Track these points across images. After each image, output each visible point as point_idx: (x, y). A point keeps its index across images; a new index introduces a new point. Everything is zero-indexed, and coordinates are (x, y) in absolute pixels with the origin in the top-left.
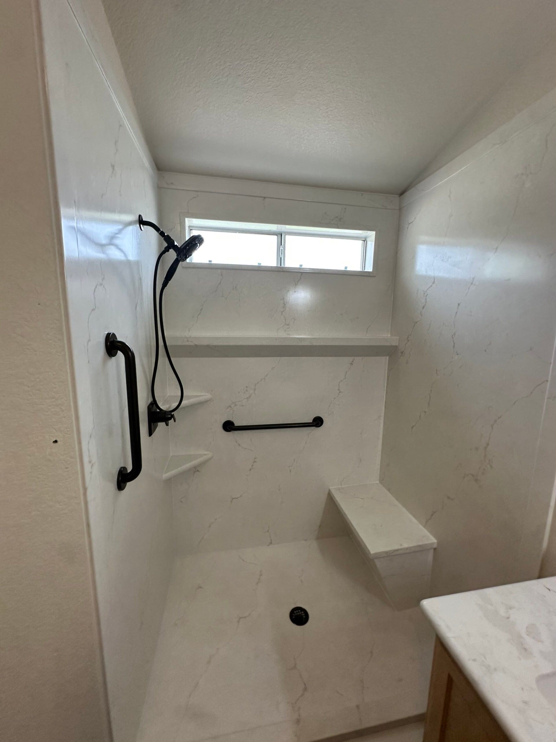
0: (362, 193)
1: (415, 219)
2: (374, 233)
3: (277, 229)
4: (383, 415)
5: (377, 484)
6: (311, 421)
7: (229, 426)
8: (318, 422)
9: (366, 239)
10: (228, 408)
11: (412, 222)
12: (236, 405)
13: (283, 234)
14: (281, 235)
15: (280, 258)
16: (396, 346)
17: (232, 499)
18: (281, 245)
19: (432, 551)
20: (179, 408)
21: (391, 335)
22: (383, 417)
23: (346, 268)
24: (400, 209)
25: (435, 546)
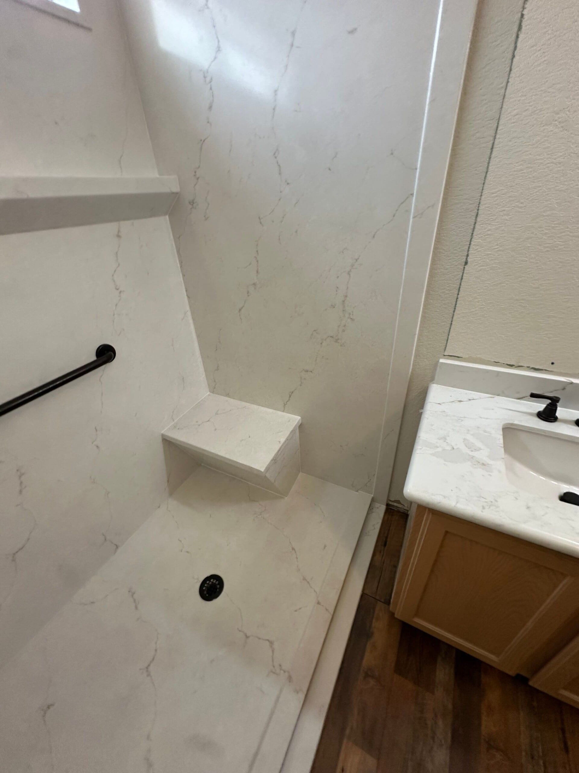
4: (188, 308)
5: (209, 395)
6: (94, 358)
8: (107, 353)
16: (177, 193)
21: (159, 174)
22: (189, 311)
25: (300, 422)
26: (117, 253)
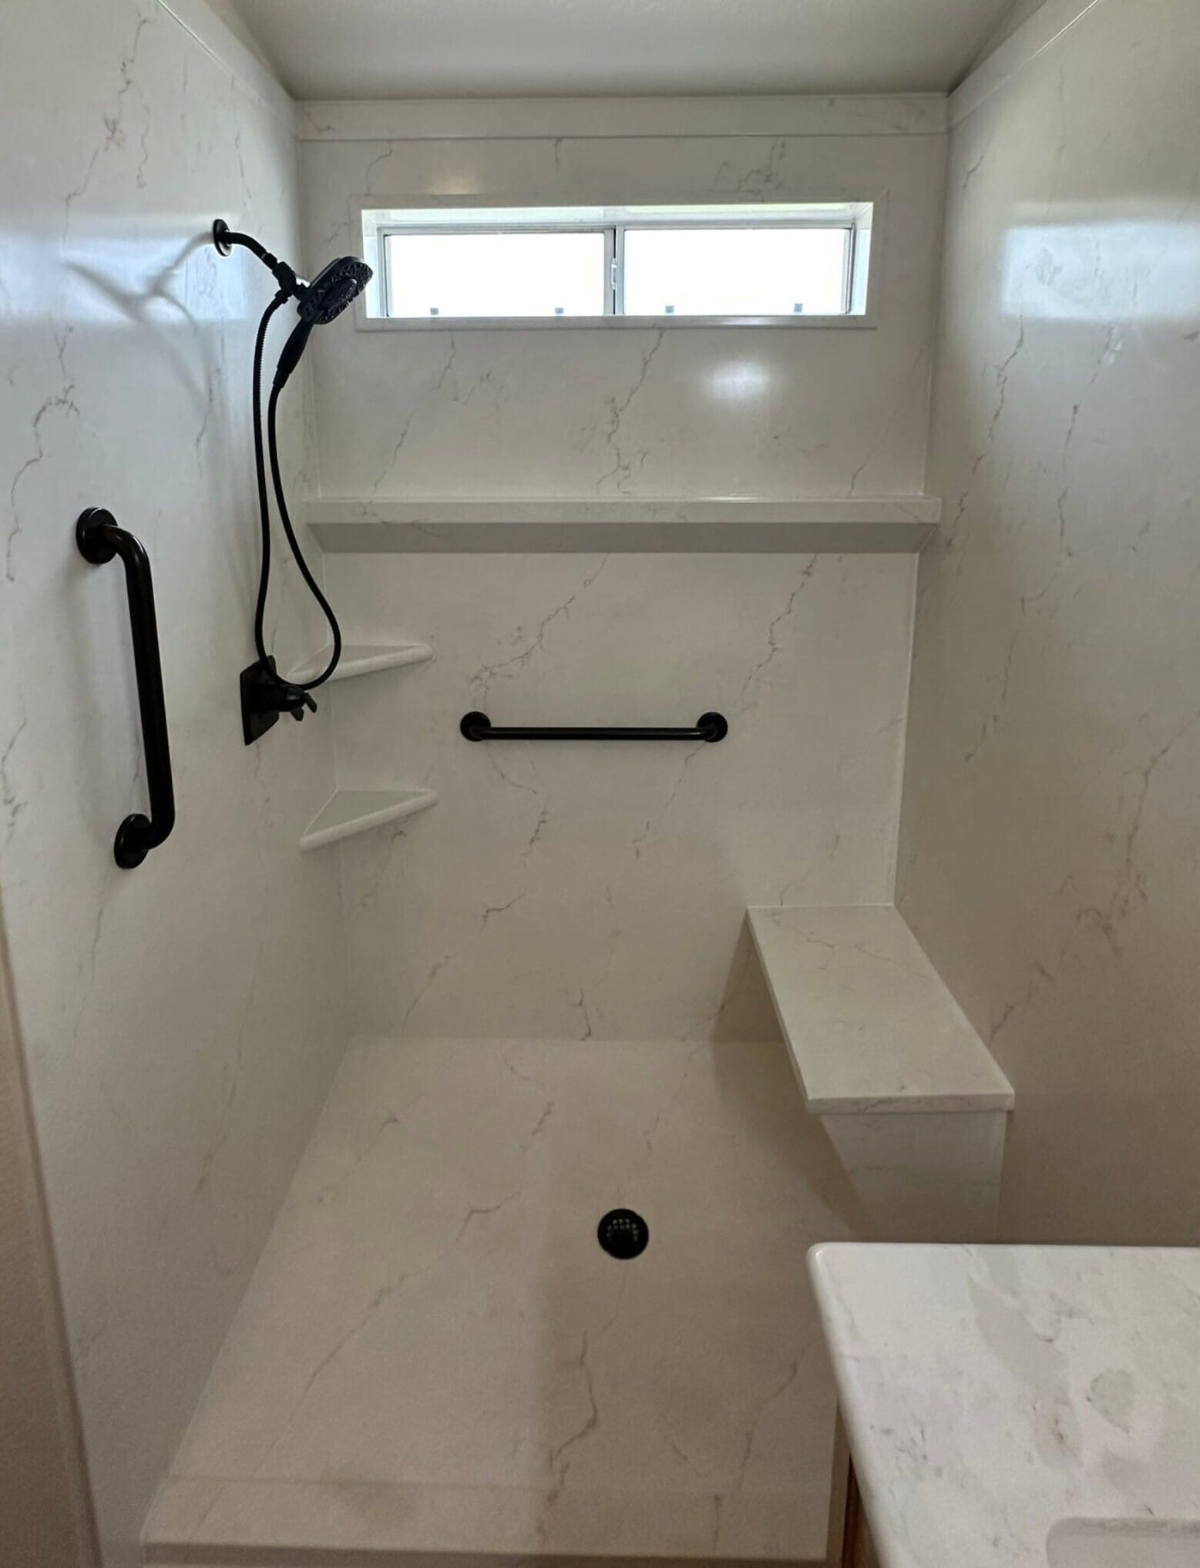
0: (832, 96)
1: (982, 158)
2: (870, 205)
3: (605, 216)
4: (904, 715)
5: (887, 908)
6: (694, 726)
7: (476, 727)
8: (712, 728)
9: (854, 224)
10: (472, 681)
11: (974, 169)
12: (492, 674)
13: (617, 228)
14: (613, 231)
15: (614, 294)
16: (934, 525)
17: (488, 911)
18: (615, 256)
19: (1001, 1120)
20: (328, 679)
21: (926, 491)
22: (905, 721)
23: (798, 307)
24: (950, 131)
25: (1010, 1104)
26: (793, 595)
